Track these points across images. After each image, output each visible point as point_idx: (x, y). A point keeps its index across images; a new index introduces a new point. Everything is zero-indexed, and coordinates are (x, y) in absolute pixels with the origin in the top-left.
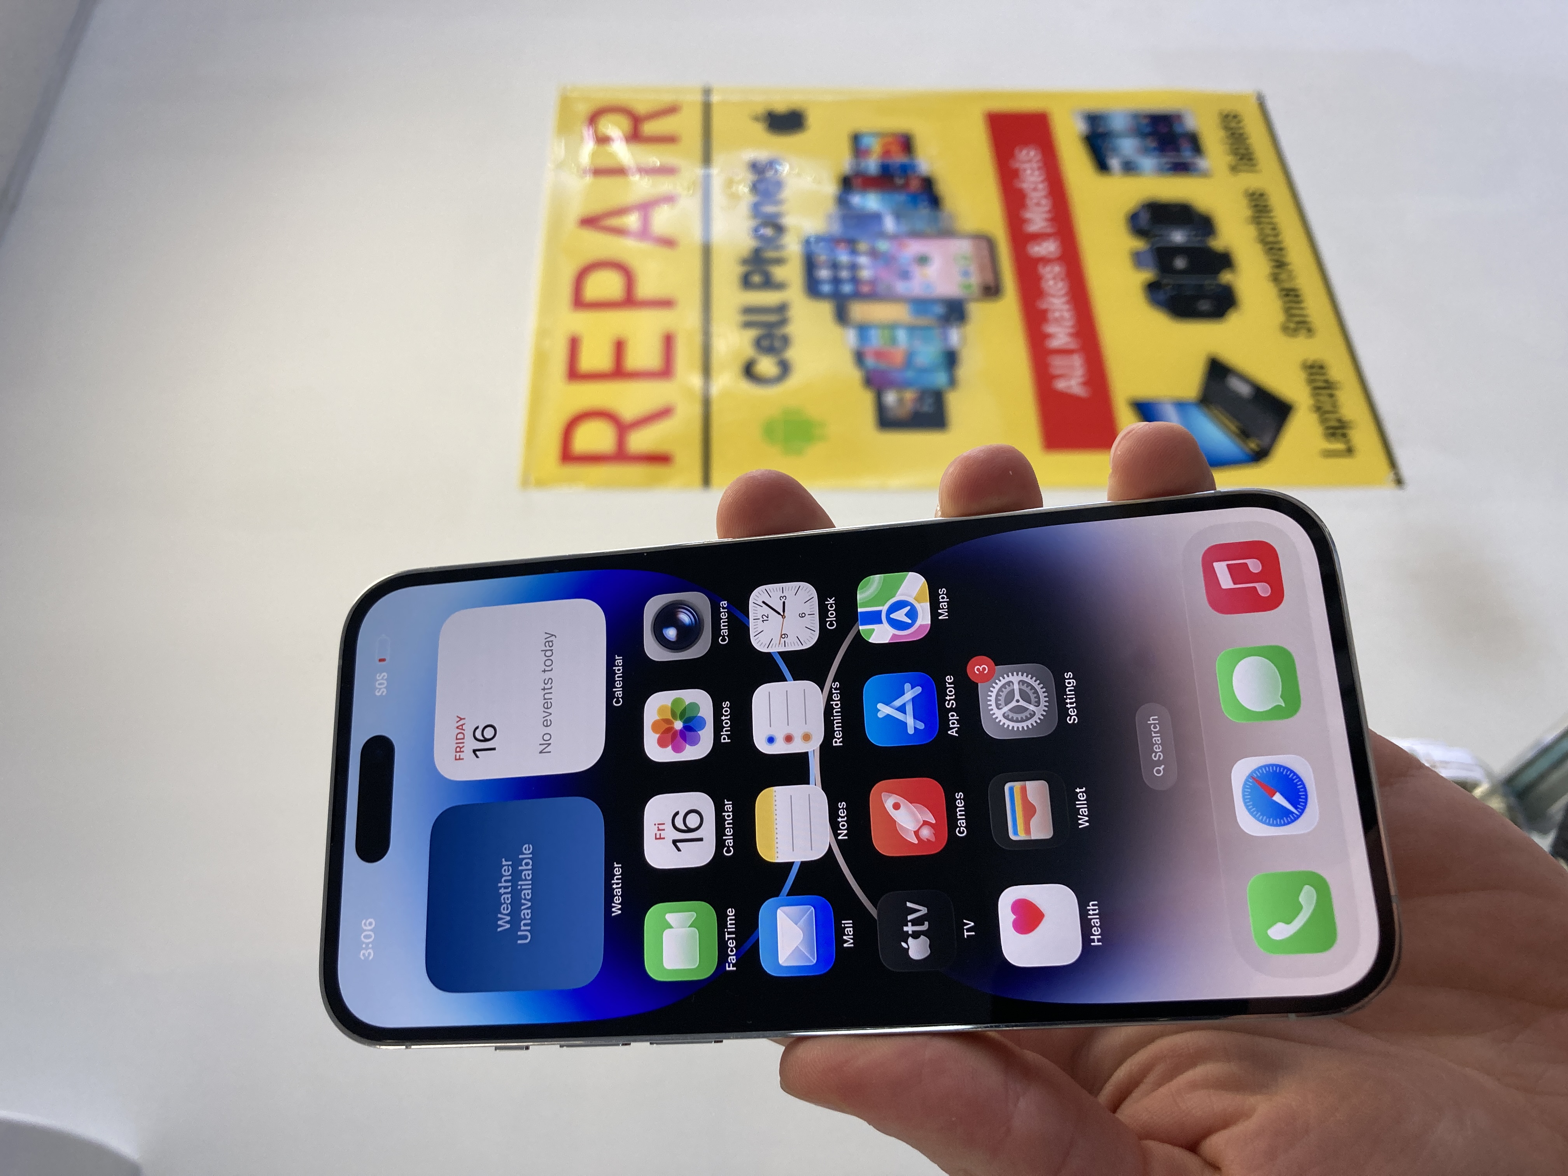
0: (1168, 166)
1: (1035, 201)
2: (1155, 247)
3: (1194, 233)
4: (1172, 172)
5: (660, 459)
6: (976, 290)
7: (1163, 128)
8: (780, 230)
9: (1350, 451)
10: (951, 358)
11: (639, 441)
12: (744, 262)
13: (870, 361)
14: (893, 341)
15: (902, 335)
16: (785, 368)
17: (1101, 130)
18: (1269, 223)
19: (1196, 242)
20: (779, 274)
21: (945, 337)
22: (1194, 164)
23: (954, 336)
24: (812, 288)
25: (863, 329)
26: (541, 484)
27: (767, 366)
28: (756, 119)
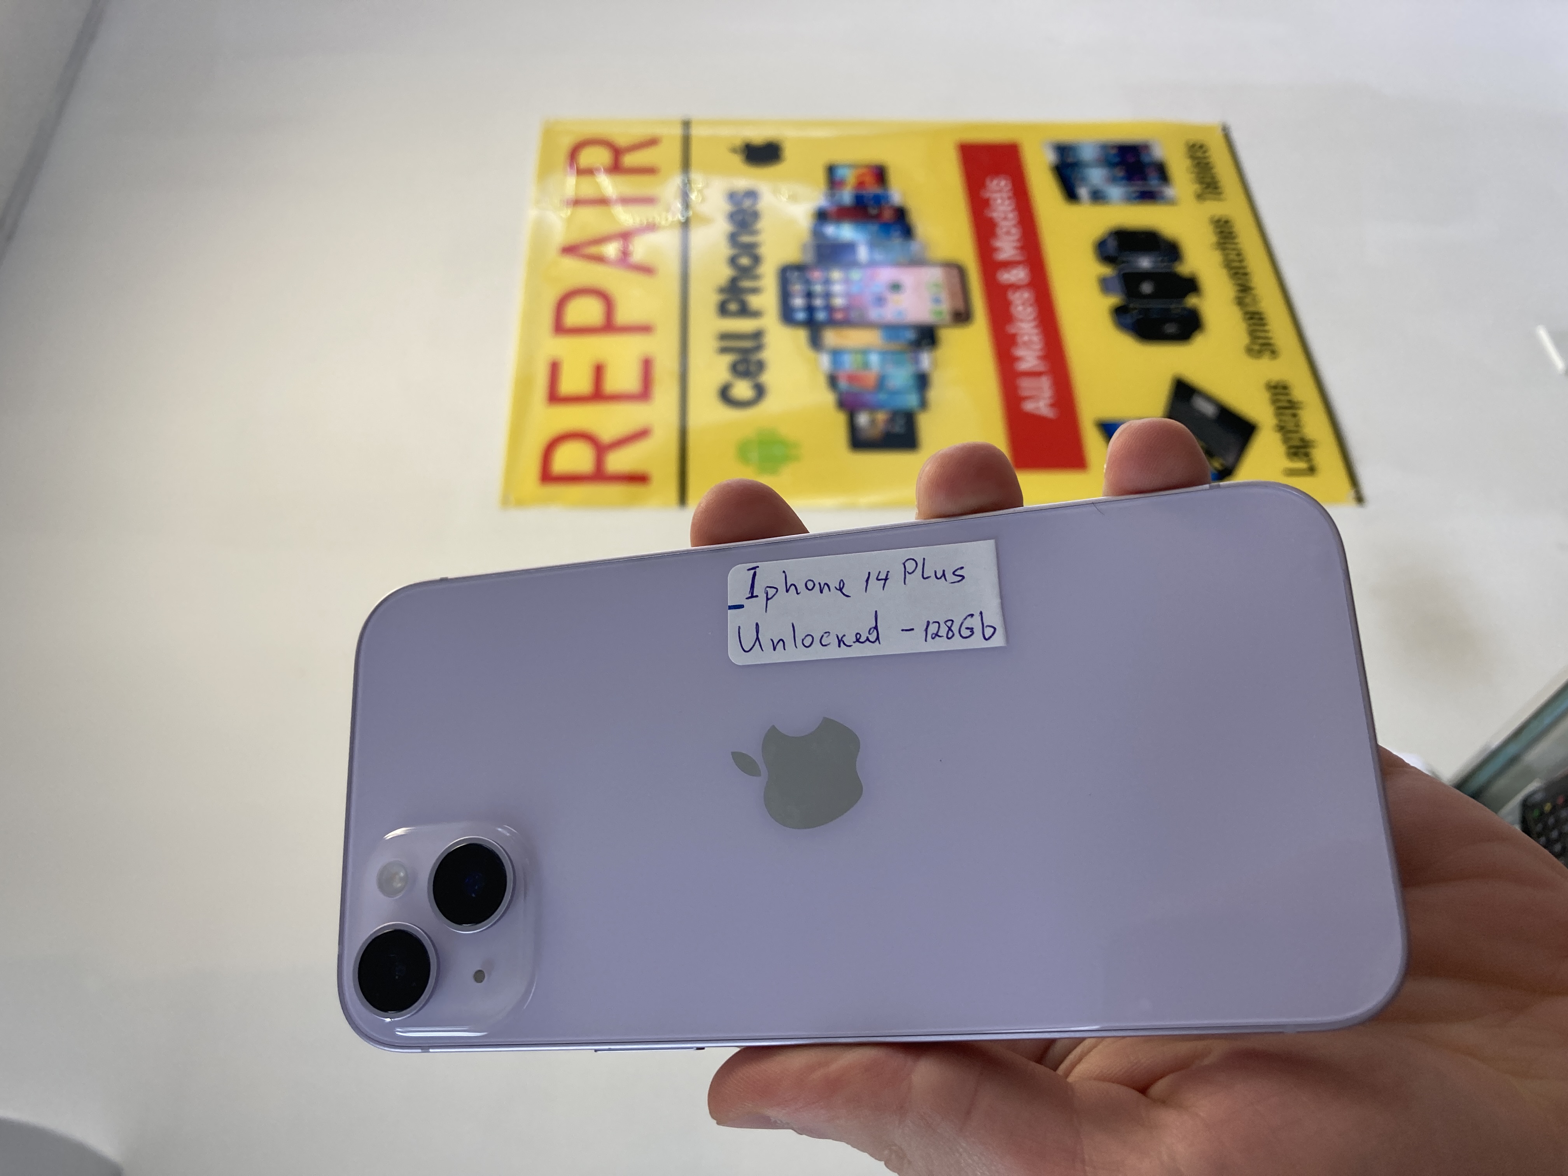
0: (1134, 195)
1: (1004, 230)
2: (1122, 273)
3: (1160, 259)
4: (1137, 200)
5: (638, 479)
6: (947, 317)
7: (1131, 160)
8: (757, 260)
9: (1312, 470)
10: (922, 381)
11: (617, 462)
12: (722, 290)
13: (843, 384)
14: (866, 365)
15: (874, 359)
16: (760, 391)
17: (1070, 160)
18: (1234, 249)
19: (1162, 268)
20: (755, 301)
21: (916, 361)
22: (1161, 192)
23: (926, 360)
24: (787, 315)
25: (836, 354)
26: (520, 503)
27: (742, 389)
28: (734, 150)
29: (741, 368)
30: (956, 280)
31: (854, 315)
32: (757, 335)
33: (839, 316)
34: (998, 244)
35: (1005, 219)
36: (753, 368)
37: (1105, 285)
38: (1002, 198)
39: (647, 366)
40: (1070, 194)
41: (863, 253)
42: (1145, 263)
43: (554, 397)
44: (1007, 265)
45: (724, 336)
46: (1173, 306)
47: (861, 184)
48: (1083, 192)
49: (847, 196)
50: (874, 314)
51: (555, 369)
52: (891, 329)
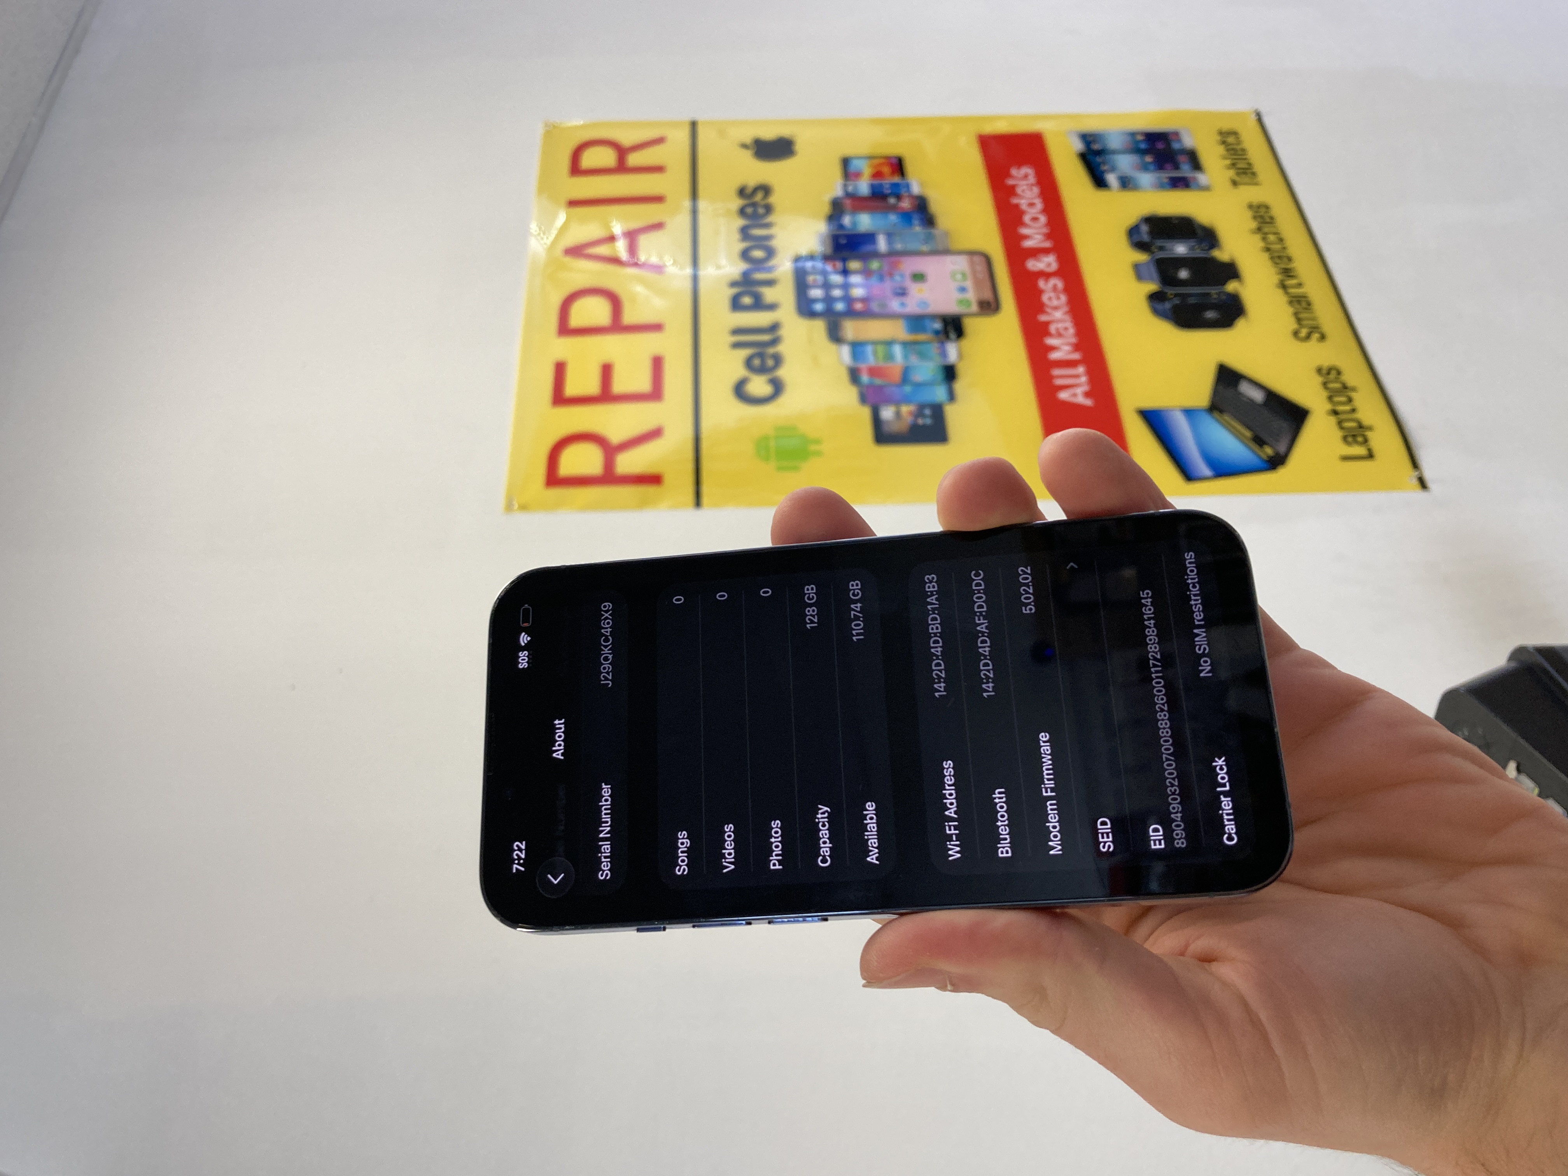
0: (1165, 182)
1: (1031, 217)
2: (1156, 259)
3: (1196, 244)
4: (1169, 187)
5: (651, 479)
6: (973, 307)
7: (1160, 146)
8: (771, 253)
9: (1370, 456)
10: (950, 373)
11: (626, 463)
12: (734, 284)
13: (865, 378)
14: (890, 357)
15: (897, 350)
16: (778, 387)
17: (1096, 147)
18: (1275, 234)
19: (1198, 254)
20: (769, 294)
21: (944, 354)
22: (1195, 179)
23: (952, 351)
24: (805, 308)
25: (857, 347)
26: (524, 508)
27: (759, 386)
28: (744, 146)
29: (757, 362)
30: (981, 268)
31: (875, 307)
32: (774, 327)
33: (859, 306)
34: (1024, 231)
35: (1032, 205)
36: (770, 363)
37: (1139, 271)
38: (1027, 185)
39: (657, 363)
40: (1100, 182)
41: (882, 244)
42: (1181, 249)
43: (559, 398)
44: (1035, 253)
45: (737, 331)
46: (1213, 292)
47: (877, 175)
48: (1111, 179)
49: (863, 187)
50: (895, 305)
51: (560, 369)
52: (916, 322)
